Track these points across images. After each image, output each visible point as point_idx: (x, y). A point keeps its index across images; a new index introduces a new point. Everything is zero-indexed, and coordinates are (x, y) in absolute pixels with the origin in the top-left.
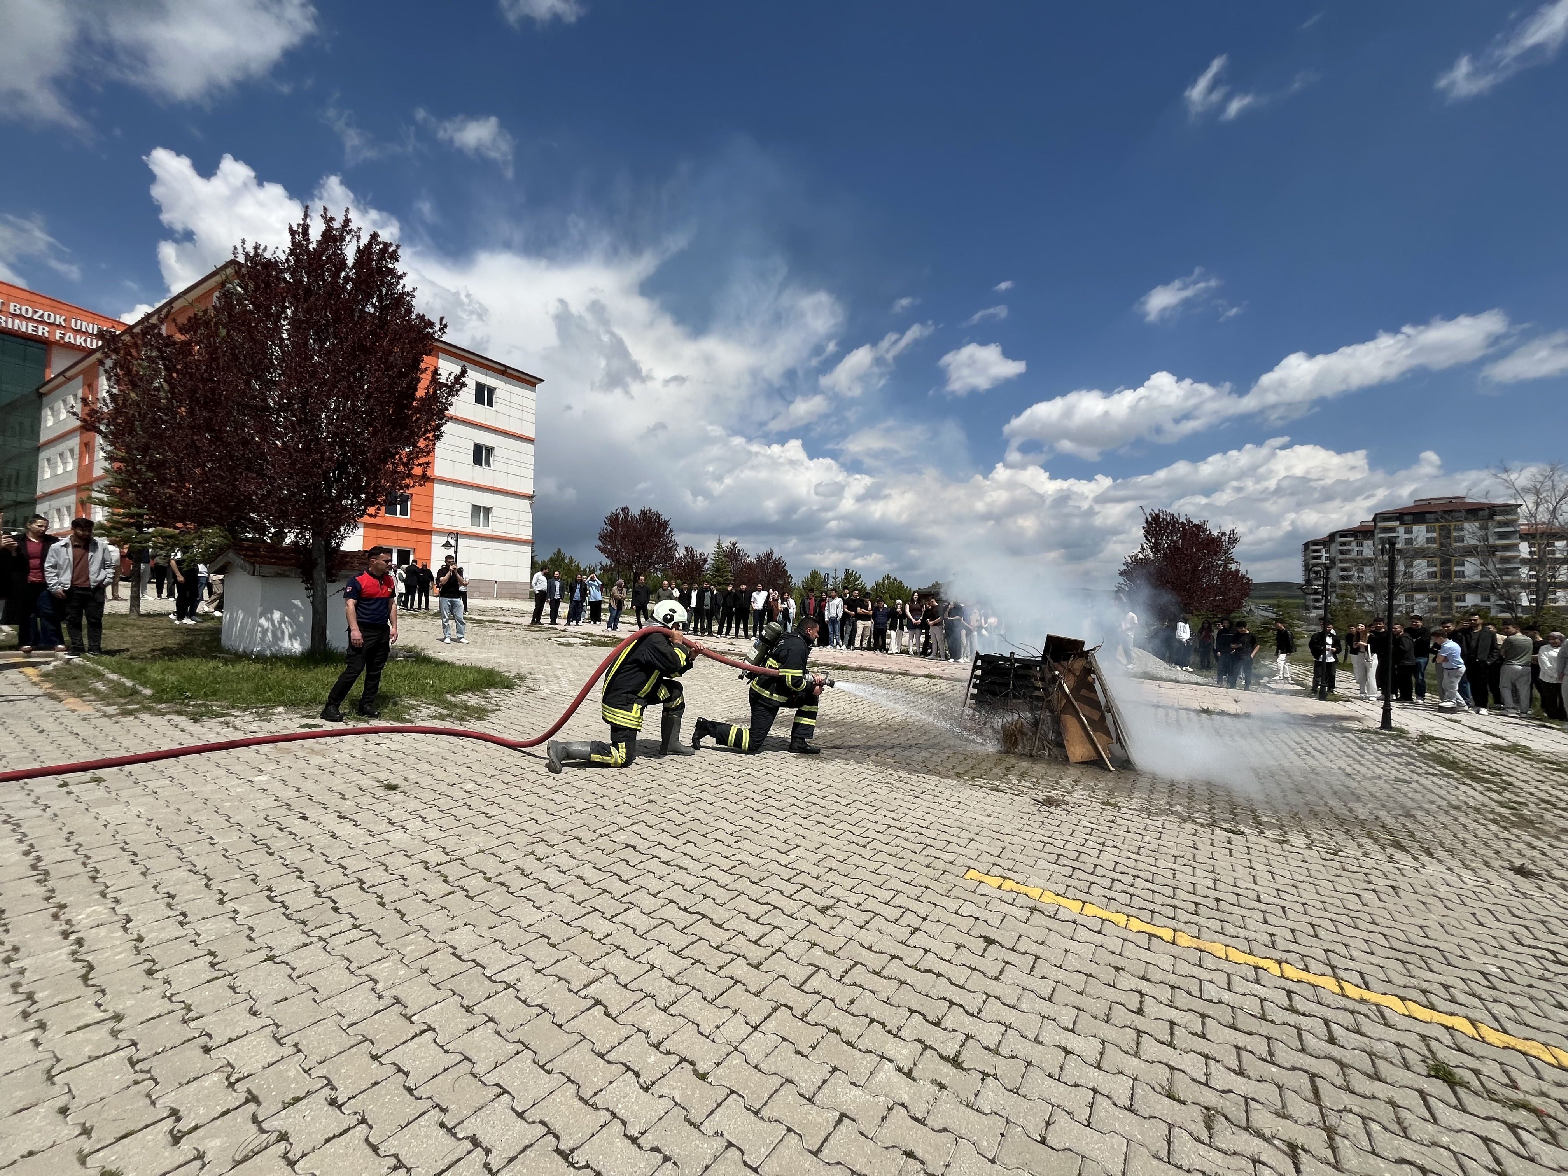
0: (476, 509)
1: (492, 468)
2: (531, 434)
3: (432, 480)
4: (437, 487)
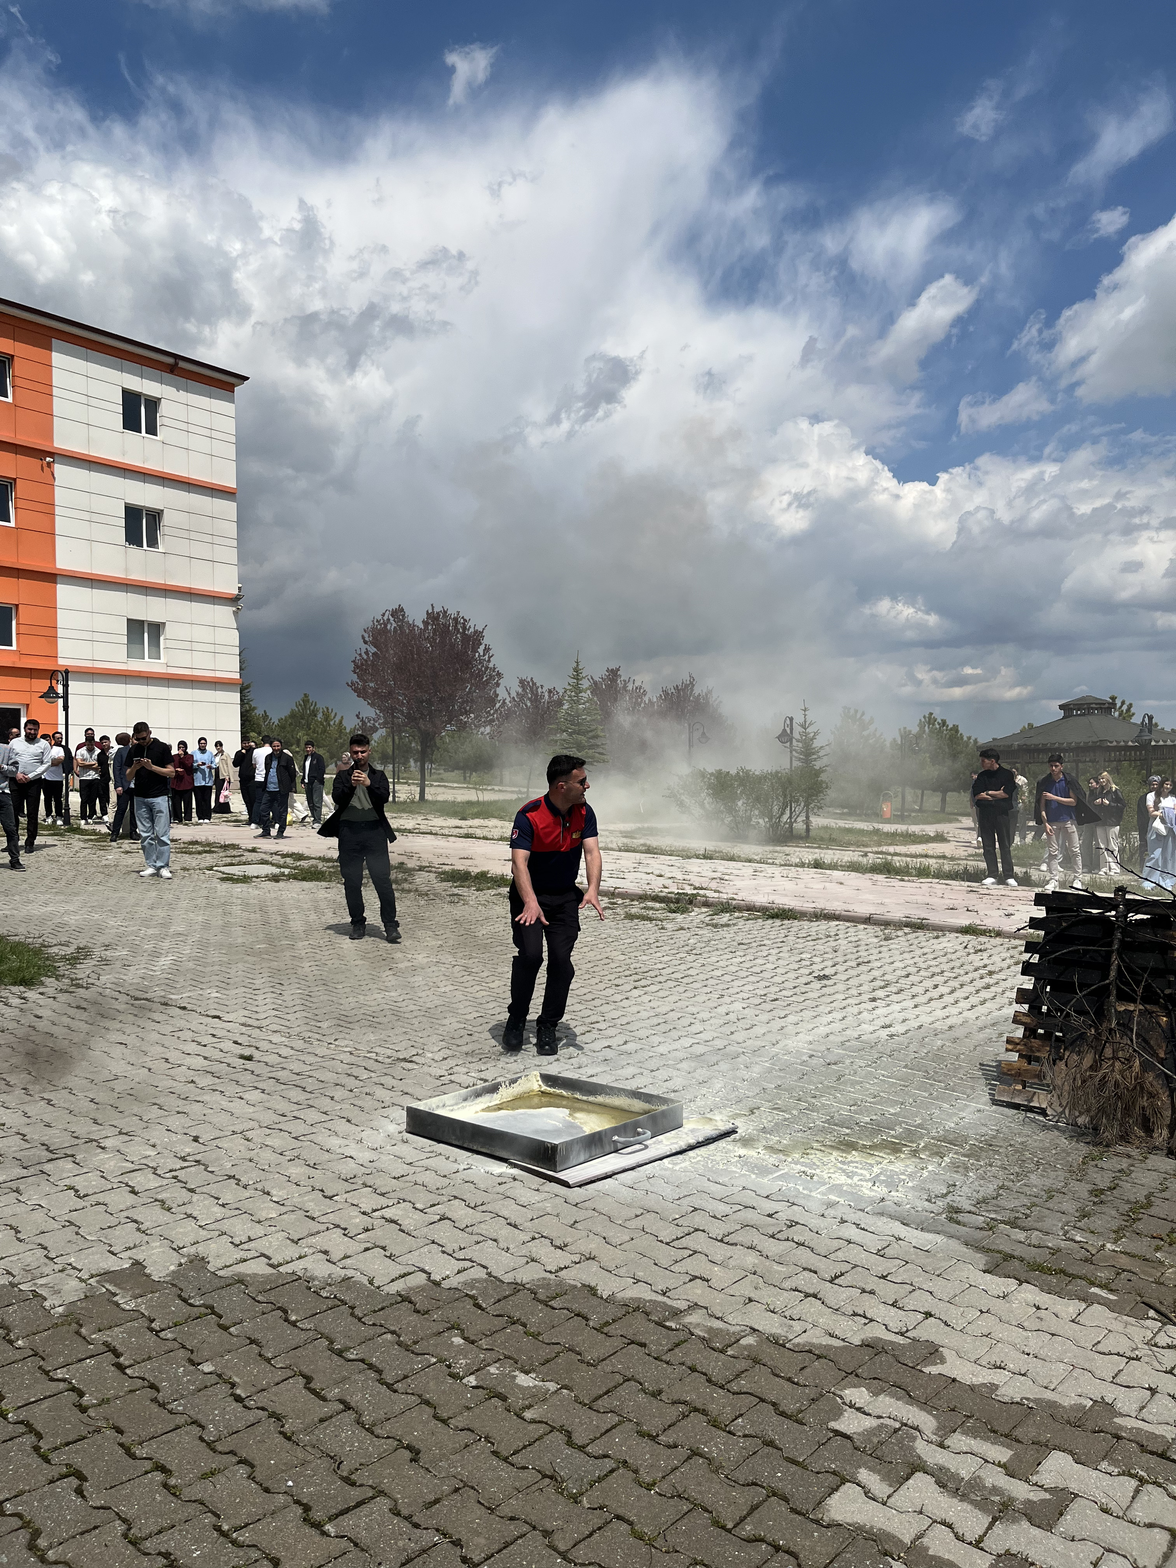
0: (136, 628)
1: (161, 549)
2: (231, 483)
3: (52, 578)
4: (64, 592)
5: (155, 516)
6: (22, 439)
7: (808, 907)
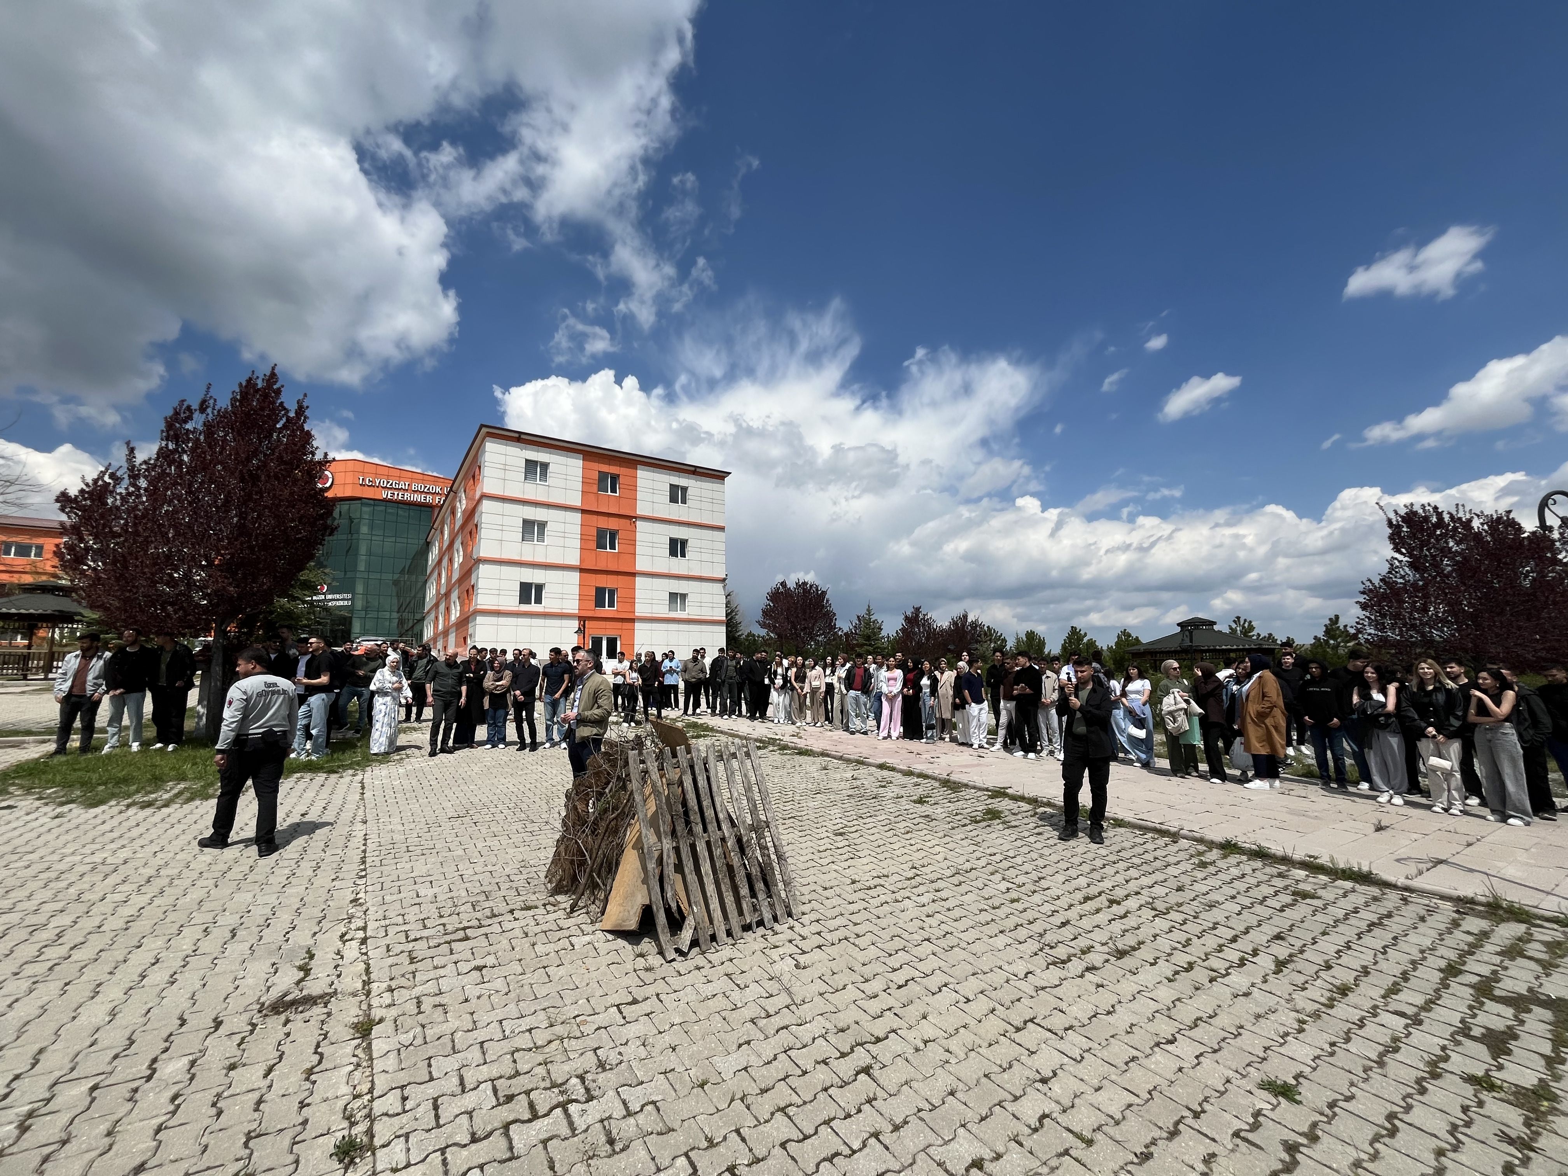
0: (673, 596)
1: (688, 558)
2: (722, 524)
3: (633, 574)
4: (638, 580)
5: (684, 543)
6: (622, 512)
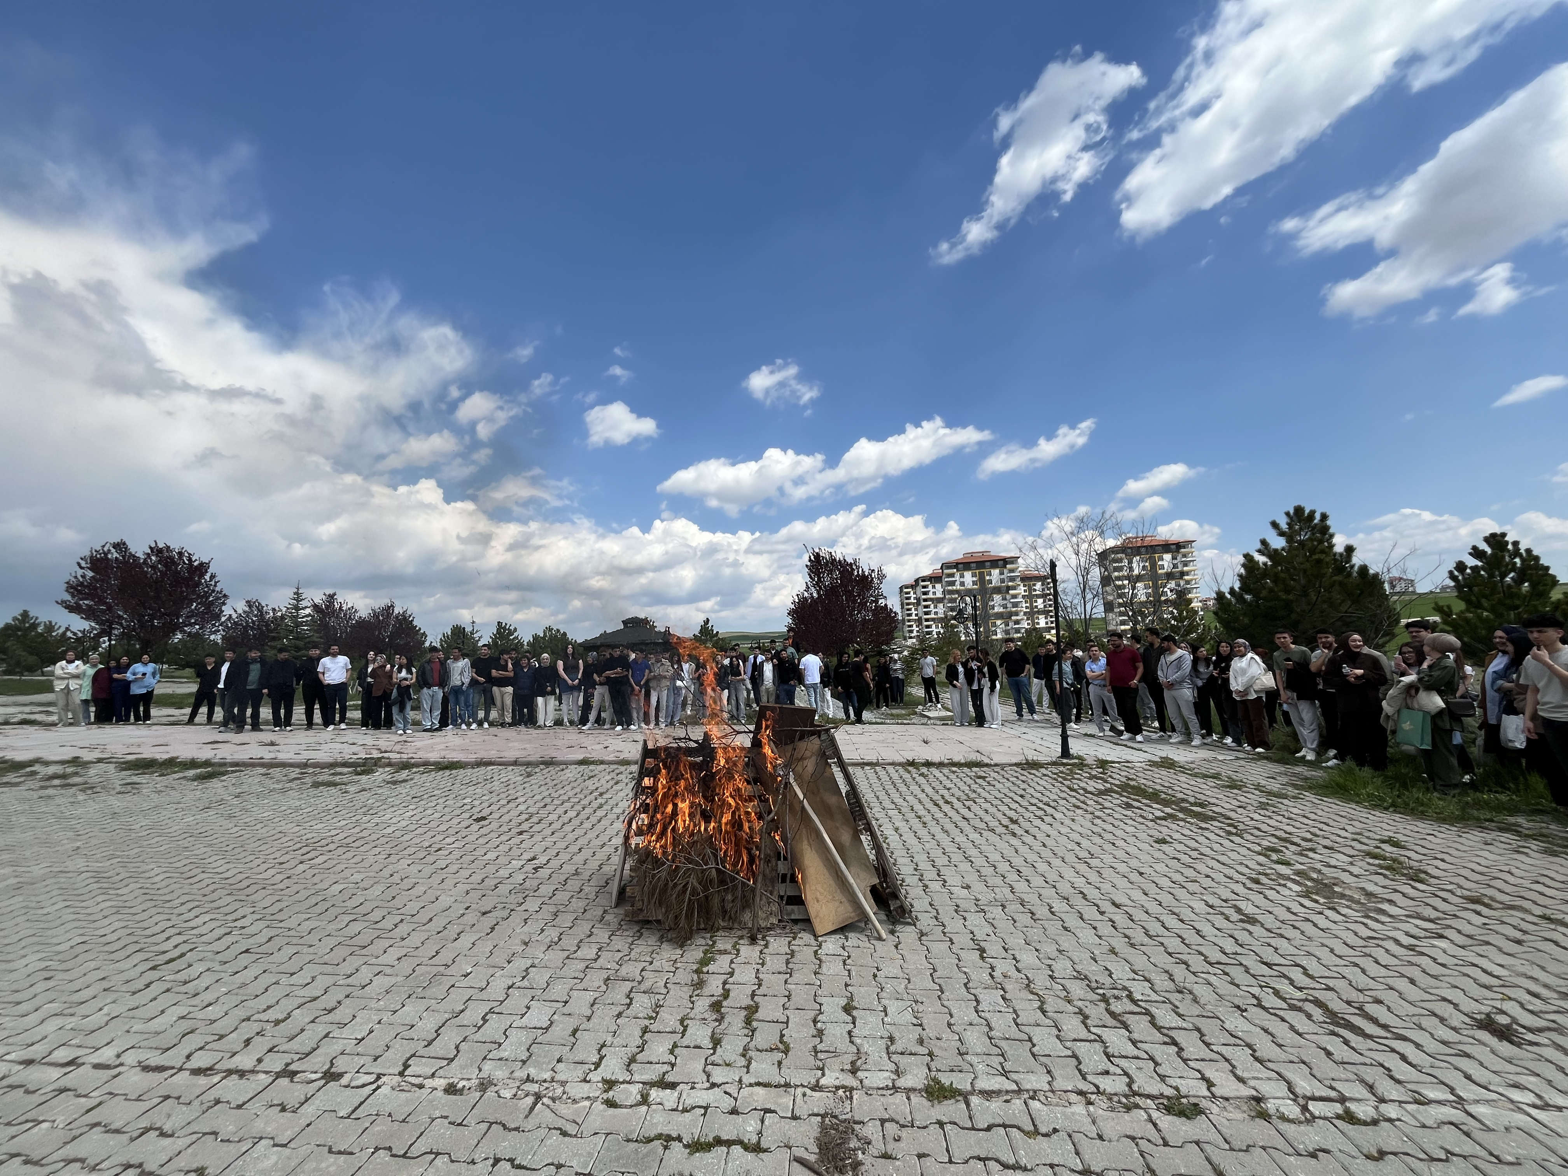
7: (471, 758)
